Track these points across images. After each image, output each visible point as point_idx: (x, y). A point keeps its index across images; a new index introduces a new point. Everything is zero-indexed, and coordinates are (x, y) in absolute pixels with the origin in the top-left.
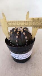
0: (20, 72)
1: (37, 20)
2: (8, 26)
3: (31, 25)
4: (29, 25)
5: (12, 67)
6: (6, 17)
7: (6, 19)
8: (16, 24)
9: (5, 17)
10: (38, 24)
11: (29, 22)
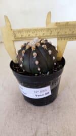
0: (32, 120)
1: (66, 25)
2: (15, 38)
3: (56, 34)
4: (52, 34)
5: (17, 113)
6: (11, 23)
7: (11, 26)
8: (29, 35)
9: (9, 22)
10: (67, 33)
11: (51, 30)
